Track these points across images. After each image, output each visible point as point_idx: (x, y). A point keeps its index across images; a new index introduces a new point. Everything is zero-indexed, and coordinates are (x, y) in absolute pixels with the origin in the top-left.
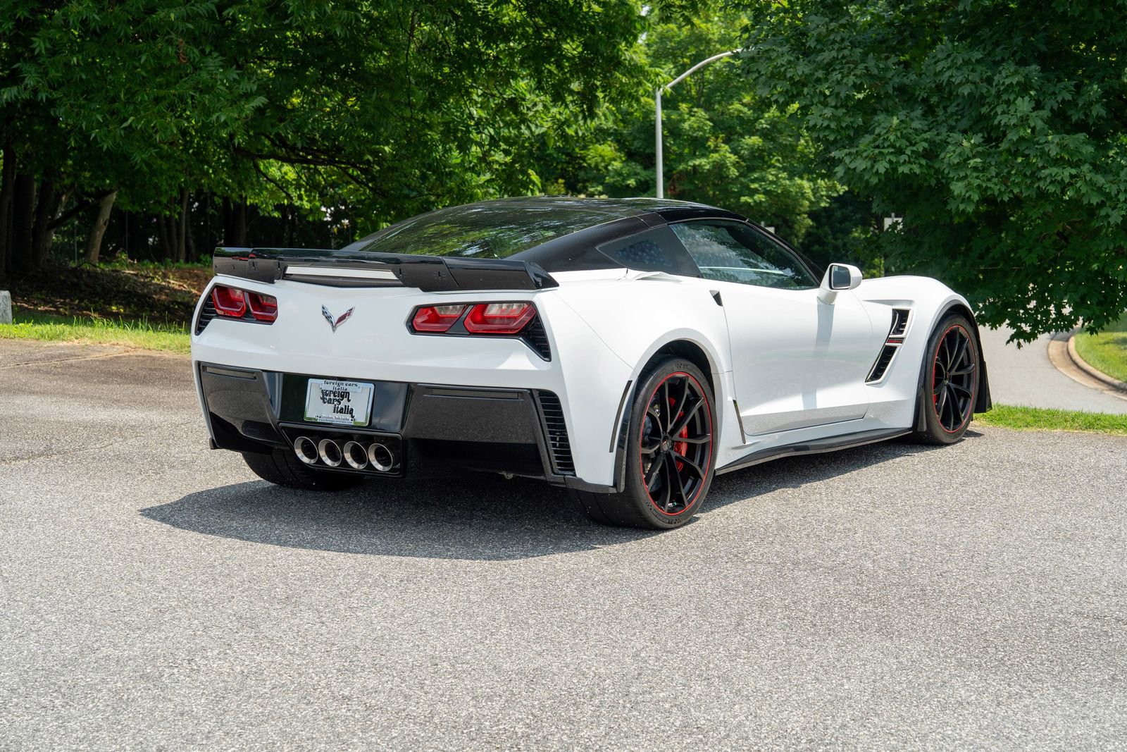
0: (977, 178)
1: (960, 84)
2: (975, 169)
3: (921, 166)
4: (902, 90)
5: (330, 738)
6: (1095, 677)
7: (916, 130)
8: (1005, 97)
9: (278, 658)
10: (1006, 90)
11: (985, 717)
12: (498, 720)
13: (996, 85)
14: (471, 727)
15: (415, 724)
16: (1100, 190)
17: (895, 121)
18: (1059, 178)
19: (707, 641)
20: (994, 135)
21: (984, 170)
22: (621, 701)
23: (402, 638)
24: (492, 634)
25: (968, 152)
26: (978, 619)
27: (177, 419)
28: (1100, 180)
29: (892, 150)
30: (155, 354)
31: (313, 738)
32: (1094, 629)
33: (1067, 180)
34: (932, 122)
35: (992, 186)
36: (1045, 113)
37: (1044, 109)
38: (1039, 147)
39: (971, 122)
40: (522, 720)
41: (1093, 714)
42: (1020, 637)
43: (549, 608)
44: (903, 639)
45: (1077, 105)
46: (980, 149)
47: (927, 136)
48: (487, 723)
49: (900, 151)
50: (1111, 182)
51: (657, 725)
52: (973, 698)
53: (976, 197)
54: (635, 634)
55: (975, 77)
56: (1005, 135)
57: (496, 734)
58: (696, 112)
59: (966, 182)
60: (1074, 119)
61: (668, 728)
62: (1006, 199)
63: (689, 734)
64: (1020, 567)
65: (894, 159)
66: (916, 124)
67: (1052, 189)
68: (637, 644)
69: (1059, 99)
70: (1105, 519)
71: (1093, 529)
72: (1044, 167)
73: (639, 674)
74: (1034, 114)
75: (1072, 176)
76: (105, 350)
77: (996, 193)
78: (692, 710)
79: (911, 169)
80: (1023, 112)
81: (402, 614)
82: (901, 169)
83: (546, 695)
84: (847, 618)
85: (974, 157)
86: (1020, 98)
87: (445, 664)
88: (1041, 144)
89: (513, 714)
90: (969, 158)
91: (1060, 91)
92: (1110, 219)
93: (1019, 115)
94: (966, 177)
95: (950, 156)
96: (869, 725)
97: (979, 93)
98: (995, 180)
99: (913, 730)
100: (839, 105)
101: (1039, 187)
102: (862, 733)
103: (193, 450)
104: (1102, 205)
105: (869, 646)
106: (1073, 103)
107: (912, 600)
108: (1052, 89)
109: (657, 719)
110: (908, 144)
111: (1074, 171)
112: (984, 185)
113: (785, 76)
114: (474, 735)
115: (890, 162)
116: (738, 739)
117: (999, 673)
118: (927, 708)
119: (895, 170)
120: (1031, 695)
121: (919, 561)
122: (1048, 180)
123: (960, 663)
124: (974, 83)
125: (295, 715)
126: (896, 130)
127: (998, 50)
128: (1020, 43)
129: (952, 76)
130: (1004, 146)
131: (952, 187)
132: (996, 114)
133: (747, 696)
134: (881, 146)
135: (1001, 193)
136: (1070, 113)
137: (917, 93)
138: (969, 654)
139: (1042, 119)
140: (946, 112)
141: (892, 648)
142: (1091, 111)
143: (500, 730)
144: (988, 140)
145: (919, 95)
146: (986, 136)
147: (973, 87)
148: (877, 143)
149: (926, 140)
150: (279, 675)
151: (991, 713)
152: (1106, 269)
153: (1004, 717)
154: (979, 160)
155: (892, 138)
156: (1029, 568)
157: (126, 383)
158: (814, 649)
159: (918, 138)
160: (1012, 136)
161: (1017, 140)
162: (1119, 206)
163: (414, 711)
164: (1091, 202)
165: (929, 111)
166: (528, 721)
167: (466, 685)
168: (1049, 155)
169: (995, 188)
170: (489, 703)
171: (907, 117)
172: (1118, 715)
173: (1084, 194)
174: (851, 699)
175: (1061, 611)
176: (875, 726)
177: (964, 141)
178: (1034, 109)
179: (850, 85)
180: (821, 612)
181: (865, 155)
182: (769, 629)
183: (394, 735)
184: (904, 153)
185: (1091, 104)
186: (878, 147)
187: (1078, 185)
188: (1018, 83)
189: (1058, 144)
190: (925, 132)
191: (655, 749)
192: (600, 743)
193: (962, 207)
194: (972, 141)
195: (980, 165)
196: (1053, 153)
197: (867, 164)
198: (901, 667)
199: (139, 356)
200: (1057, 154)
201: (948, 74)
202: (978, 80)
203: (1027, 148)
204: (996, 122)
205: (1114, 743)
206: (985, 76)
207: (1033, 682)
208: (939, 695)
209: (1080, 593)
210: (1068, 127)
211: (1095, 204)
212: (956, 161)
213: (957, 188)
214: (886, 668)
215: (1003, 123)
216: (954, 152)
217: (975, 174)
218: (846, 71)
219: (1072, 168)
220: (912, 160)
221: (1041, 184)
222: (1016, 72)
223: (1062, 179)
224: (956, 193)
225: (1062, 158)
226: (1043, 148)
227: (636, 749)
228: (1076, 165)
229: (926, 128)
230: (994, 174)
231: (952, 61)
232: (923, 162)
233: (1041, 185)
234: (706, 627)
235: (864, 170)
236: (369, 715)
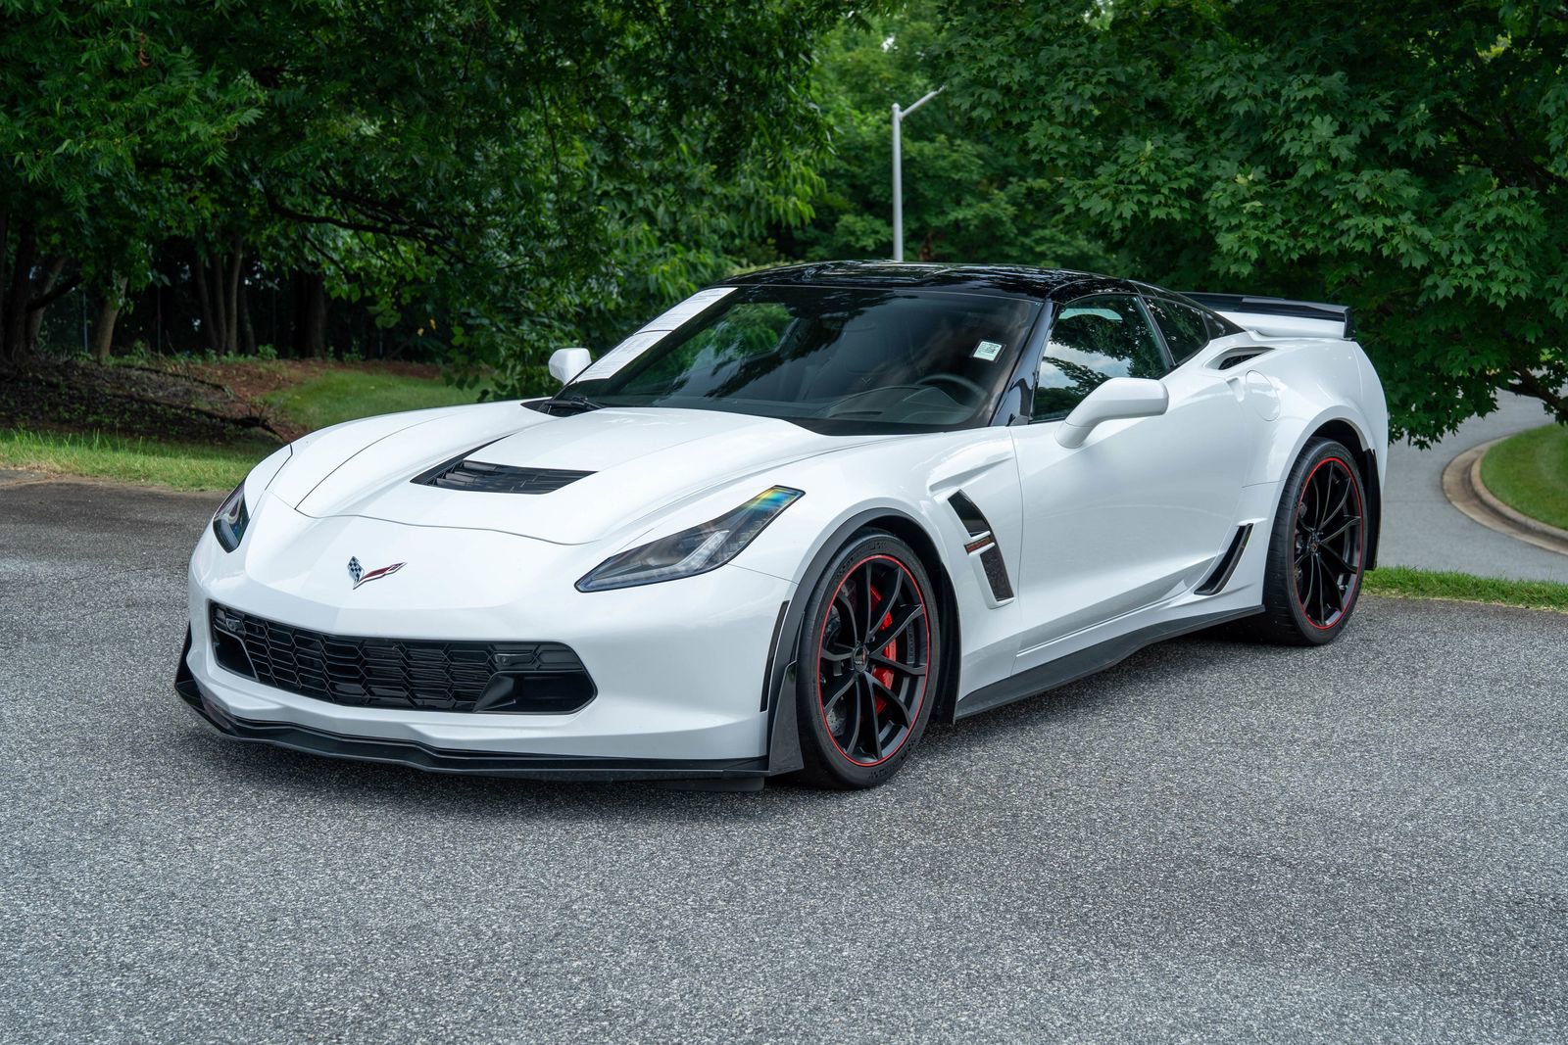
0: (1256, 228)
1: (1234, 100)
2: (1253, 215)
3: (1182, 209)
4: (1155, 105)
5: (76, 1023)
6: (1208, 939)
7: (1176, 161)
8: (1297, 118)
9: (55, 910)
10: (1298, 109)
11: (1024, 996)
12: (328, 1000)
13: (1285, 102)
14: (285, 1009)
15: (206, 1004)
16: (1425, 248)
17: (1149, 147)
18: (1369, 231)
19: (677, 887)
20: (1281, 170)
21: (1264, 217)
22: (514, 973)
23: (243, 883)
24: (375, 876)
25: (1244, 191)
26: (1076, 857)
27: (70, 572)
28: (1425, 234)
29: (1144, 187)
30: (86, 481)
31: (52, 1024)
32: (1236, 872)
33: (1380, 234)
34: (1199, 152)
35: (1276, 240)
36: (1353, 139)
37: (1350, 133)
38: (1341, 187)
39: (1250, 152)
40: (361, 999)
41: (1181, 993)
42: (1125, 883)
43: (472, 840)
44: (957, 885)
45: (1396, 131)
46: (1261, 188)
47: (1191, 169)
48: (310, 1004)
49: (1154, 189)
50: (1442, 238)
51: (550, 1007)
52: (1019, 970)
53: (1254, 255)
54: (578, 877)
55: (1255, 89)
56: (1296, 170)
57: (317, 1019)
58: (959, 146)
59: (1239, 234)
60: (1391, 149)
61: (563, 1011)
62: (1295, 256)
63: (591, 1021)
64: (1167, 784)
65: (1145, 199)
66: (1178, 153)
67: (1359, 246)
68: (575, 892)
69: (1372, 121)
70: (1318, 715)
71: (1296, 729)
72: (1347, 216)
73: (557, 935)
74: (1337, 140)
75: (1387, 229)
76: (19, 476)
77: (1283, 249)
78: (610, 986)
79: (1168, 214)
80: (1321, 137)
81: (259, 849)
82: (1153, 214)
83: (412, 964)
84: (891, 856)
85: (1252, 199)
86: (1318, 118)
87: (286, 920)
88: (1345, 183)
89: (354, 990)
90: (1245, 200)
91: (1373, 111)
92: (1438, 292)
93: (1315, 141)
94: (1239, 226)
95: (1218, 197)
96: (853, 1009)
97: (1260, 112)
98: (1281, 232)
99: (913, 1016)
100: (1069, 121)
101: (1340, 243)
102: (837, 1020)
103: (71, 616)
104: (1426, 271)
105: (904, 896)
106: (1387, 128)
107: (994, 830)
108: (1361, 109)
109: (554, 998)
110: (1165, 178)
111: (1389, 222)
112: (1265, 239)
113: (996, 82)
114: (283, 1020)
115: (1139, 203)
116: (656, 1028)
117: (1072, 934)
118: (948, 985)
119: (1146, 214)
120: (1105, 967)
121: (1027, 775)
122: (1353, 234)
123: (1024, 919)
124: (1254, 98)
125: (42, 990)
126: (1148, 160)
127: (1290, 54)
128: (1320, 44)
129: (1223, 87)
130: (1293, 183)
131: (1219, 240)
132: (1283, 142)
133: (698, 966)
134: (1126, 181)
135: (1288, 250)
136: (1386, 140)
137: (1179, 111)
138: (1042, 908)
139: (1348, 148)
140: (1219, 139)
141: (936, 898)
142: (1414, 140)
143: (324, 1013)
144: (1273, 175)
145: (1181, 114)
146: (1270, 171)
147: (1252, 103)
148: (1120, 177)
149: (1190, 175)
150: (45, 934)
151: (1036, 991)
152: (1436, 362)
153: (1051, 997)
154: (1258, 204)
155: (1143, 170)
156: (1180, 785)
157: (23, 522)
158: (823, 899)
159: (1179, 173)
160: (1306, 171)
161: (1313, 176)
162: (1452, 272)
163: (213, 986)
164: (1414, 265)
165: (1195, 137)
166: (369, 1001)
167: (304, 949)
168: (1356, 199)
169: (1281, 242)
170: (325, 975)
171: (1165, 143)
172: (1215, 995)
173: (1403, 254)
174: (844, 970)
175: (1199, 846)
176: (861, 1009)
177: (1239, 176)
178: (1337, 134)
179: (1086, 97)
180: (857, 847)
181: (1103, 192)
182: (773, 871)
183: (170, 1019)
184: (1159, 192)
185: (1415, 129)
186: (1121, 182)
187: (1395, 242)
188: (1315, 97)
189: (1368, 183)
190: (1189, 164)
191: (533, 1042)
192: (457, 1033)
193: (1233, 269)
194: (1250, 177)
195: (1259, 211)
196: (1361, 196)
197: (1107, 204)
198: (938, 925)
199: (62, 484)
200: (1367, 196)
201: (1217, 84)
202: (1259, 94)
203: (1326, 187)
204: (1282, 152)
205: (1192, 1035)
206: (1269, 90)
207: (1116, 947)
208: (973, 966)
209: (1238, 820)
210: (1384, 159)
211: (1419, 268)
212: (1227, 203)
213: (1227, 241)
214: (913, 927)
215: (1292, 152)
216: (1224, 190)
217: (1252, 223)
218: (1080, 76)
219: (1386, 217)
220: (1170, 202)
221: (1344, 240)
222: (1312, 84)
223: (1373, 233)
224: (1224, 249)
225: (1374, 202)
226: (1347, 189)
227: (506, 1040)
228: (1394, 215)
229: (1190, 159)
230: (1280, 222)
231: (1226, 64)
232: (1186, 204)
233: (1344, 242)
234: (684, 869)
235: (1101, 213)
236: (147, 991)
